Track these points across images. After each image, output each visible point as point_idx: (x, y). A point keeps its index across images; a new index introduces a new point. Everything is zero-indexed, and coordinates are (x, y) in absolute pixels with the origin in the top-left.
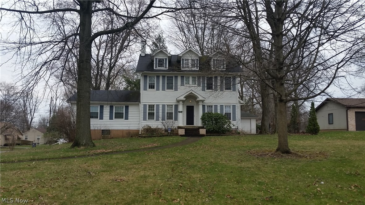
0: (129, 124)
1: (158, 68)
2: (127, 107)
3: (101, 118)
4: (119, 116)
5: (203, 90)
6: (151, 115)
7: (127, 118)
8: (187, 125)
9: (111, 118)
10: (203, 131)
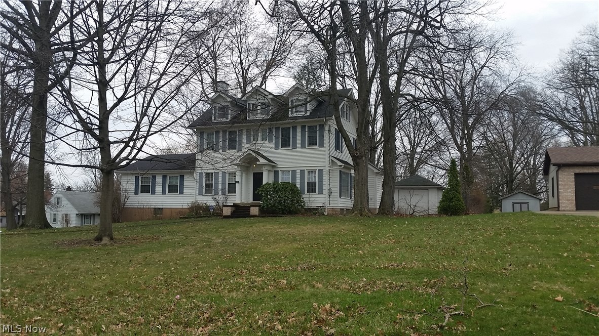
0: (183, 200)
1: (219, 120)
2: (182, 177)
3: (154, 193)
4: (173, 189)
5: (277, 148)
6: (209, 188)
7: (182, 193)
8: (253, 201)
9: (164, 193)
10: (255, 211)
